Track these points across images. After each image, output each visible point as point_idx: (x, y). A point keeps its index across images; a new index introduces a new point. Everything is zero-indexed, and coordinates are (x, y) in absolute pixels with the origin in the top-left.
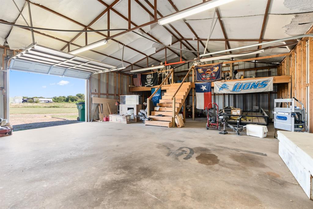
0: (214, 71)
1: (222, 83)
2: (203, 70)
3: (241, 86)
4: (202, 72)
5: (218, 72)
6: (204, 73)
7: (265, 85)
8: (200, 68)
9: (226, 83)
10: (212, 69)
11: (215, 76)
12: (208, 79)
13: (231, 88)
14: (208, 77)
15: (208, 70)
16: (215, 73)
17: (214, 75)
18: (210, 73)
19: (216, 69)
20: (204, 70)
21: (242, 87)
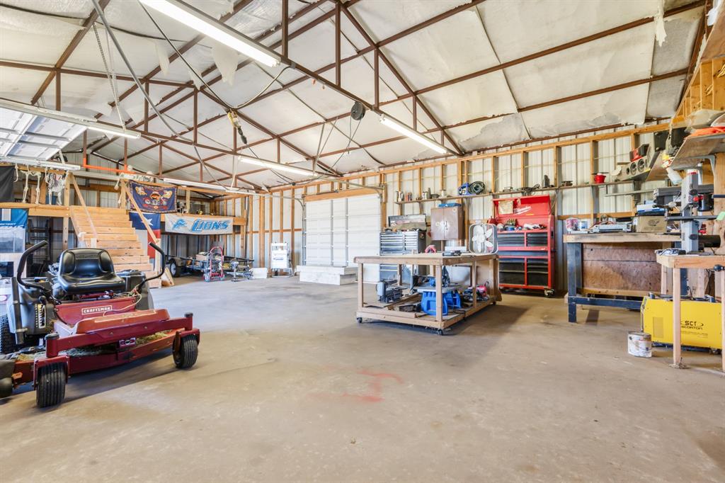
0: (165, 196)
1: (178, 218)
2: (145, 190)
3: (202, 224)
4: (144, 193)
5: (172, 200)
6: (147, 197)
7: (226, 226)
8: (139, 186)
9: (183, 218)
10: (162, 193)
11: (167, 206)
12: (156, 207)
13: (190, 226)
14: (155, 205)
15: (154, 193)
16: (168, 200)
17: (165, 203)
18: (158, 198)
19: (168, 194)
20: (148, 191)
21: (203, 227)
